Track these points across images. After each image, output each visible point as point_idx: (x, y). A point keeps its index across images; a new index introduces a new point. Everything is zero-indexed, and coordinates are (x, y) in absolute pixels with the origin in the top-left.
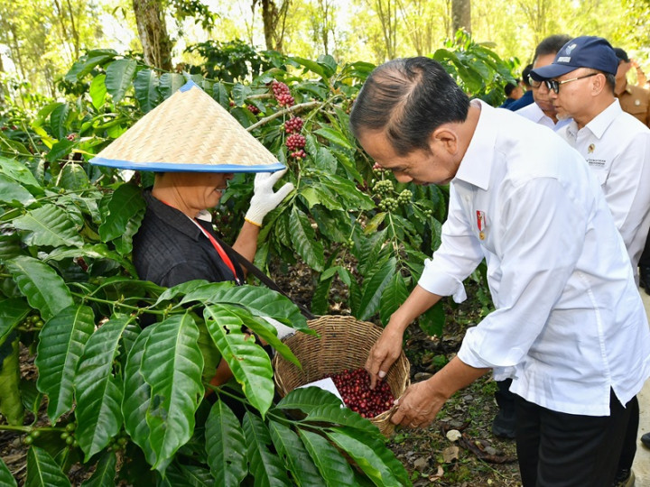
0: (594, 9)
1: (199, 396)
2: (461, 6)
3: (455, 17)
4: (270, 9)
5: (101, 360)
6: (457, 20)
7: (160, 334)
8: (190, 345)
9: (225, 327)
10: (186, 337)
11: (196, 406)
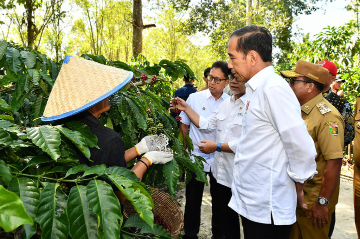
0: (195, 53)
1: (119, 221)
2: (137, 43)
3: (134, 48)
4: (33, 28)
5: (49, 207)
6: (135, 49)
7: (90, 189)
8: (108, 194)
9: (122, 185)
10: (103, 191)
11: (119, 228)
